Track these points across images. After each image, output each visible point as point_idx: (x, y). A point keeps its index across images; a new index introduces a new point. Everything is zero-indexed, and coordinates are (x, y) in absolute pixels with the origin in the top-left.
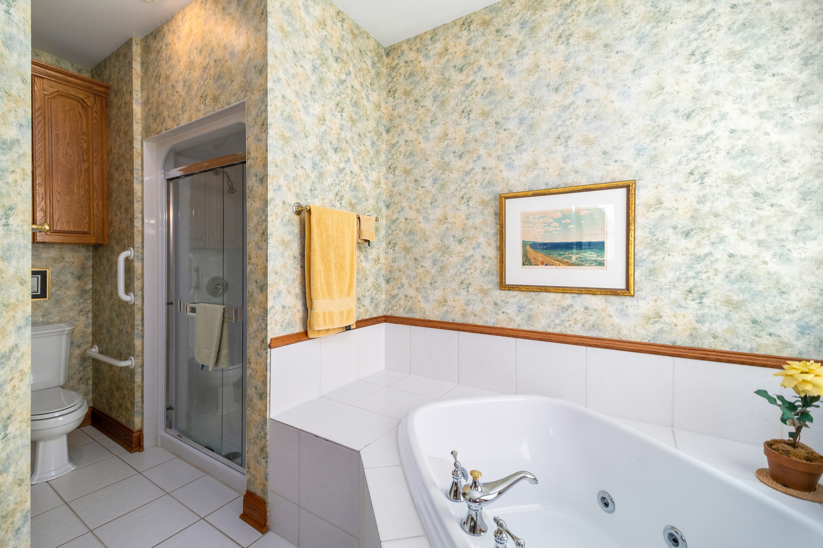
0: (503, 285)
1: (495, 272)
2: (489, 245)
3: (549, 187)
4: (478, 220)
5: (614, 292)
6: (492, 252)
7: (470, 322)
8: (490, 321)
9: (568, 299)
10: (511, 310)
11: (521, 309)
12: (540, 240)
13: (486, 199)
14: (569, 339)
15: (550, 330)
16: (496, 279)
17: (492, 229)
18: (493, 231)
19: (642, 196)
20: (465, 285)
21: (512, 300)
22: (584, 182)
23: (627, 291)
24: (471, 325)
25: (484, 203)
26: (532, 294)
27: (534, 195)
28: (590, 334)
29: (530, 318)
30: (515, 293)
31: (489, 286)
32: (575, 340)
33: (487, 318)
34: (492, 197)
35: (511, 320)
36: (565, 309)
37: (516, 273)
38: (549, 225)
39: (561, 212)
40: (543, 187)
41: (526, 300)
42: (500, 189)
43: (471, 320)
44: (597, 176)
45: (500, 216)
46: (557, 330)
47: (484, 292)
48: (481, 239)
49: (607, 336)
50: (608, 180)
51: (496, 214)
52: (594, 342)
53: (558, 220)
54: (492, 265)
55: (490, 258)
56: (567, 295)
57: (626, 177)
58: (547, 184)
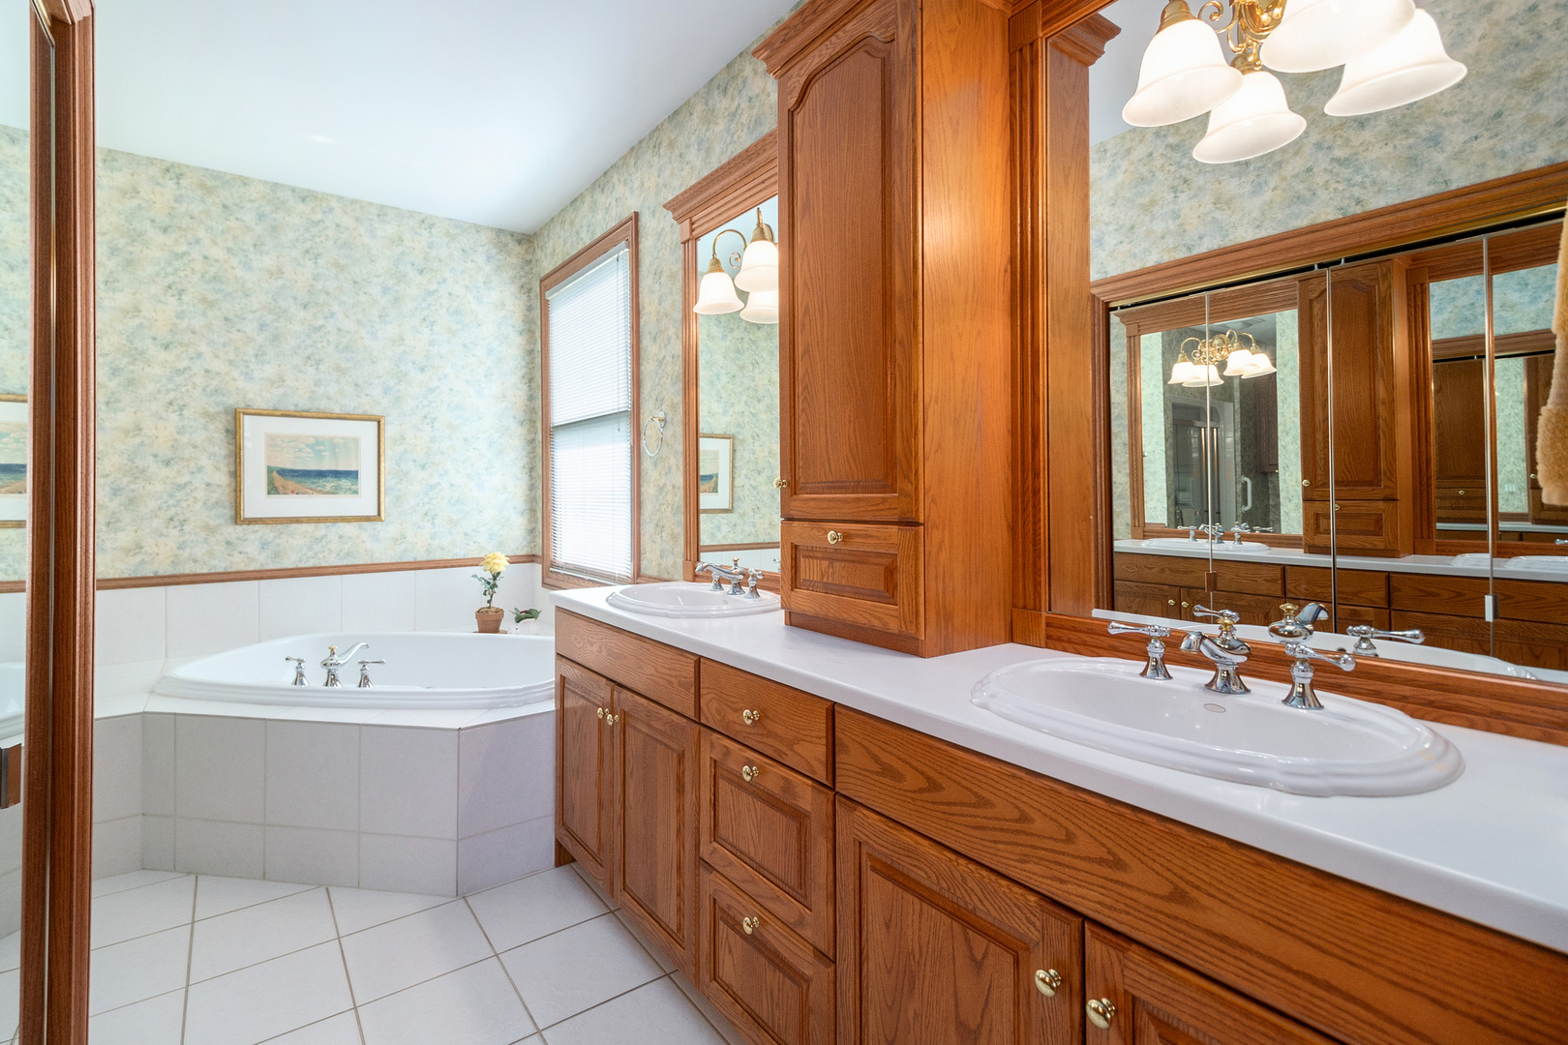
0: (237, 518)
1: (227, 504)
2: (218, 469)
3: (299, 409)
4: (199, 437)
5: (368, 519)
6: (222, 478)
7: (187, 571)
8: (220, 565)
9: (322, 529)
10: (251, 548)
11: (264, 545)
12: (289, 466)
13: (211, 410)
14: (324, 571)
15: (301, 565)
16: (229, 512)
17: (221, 449)
18: (223, 452)
19: (389, 431)
20: (178, 522)
21: (252, 536)
22: (337, 410)
23: (377, 518)
24: (188, 575)
25: (210, 417)
26: (279, 526)
27: (283, 415)
28: (345, 563)
29: (277, 555)
30: (256, 527)
31: (217, 522)
32: (330, 570)
33: (214, 563)
34: (220, 409)
35: (252, 560)
36: (318, 540)
37: (257, 500)
38: (300, 450)
39: (314, 437)
40: (292, 408)
41: (272, 535)
42: (232, 401)
43: (188, 569)
44: (349, 405)
45: (234, 434)
46: (310, 564)
47: (211, 530)
48: (204, 461)
49: (361, 562)
50: (360, 412)
51: (227, 431)
52: (350, 569)
53: (311, 446)
54: (223, 494)
55: (219, 486)
56: (322, 525)
57: (376, 411)
58: (296, 406)
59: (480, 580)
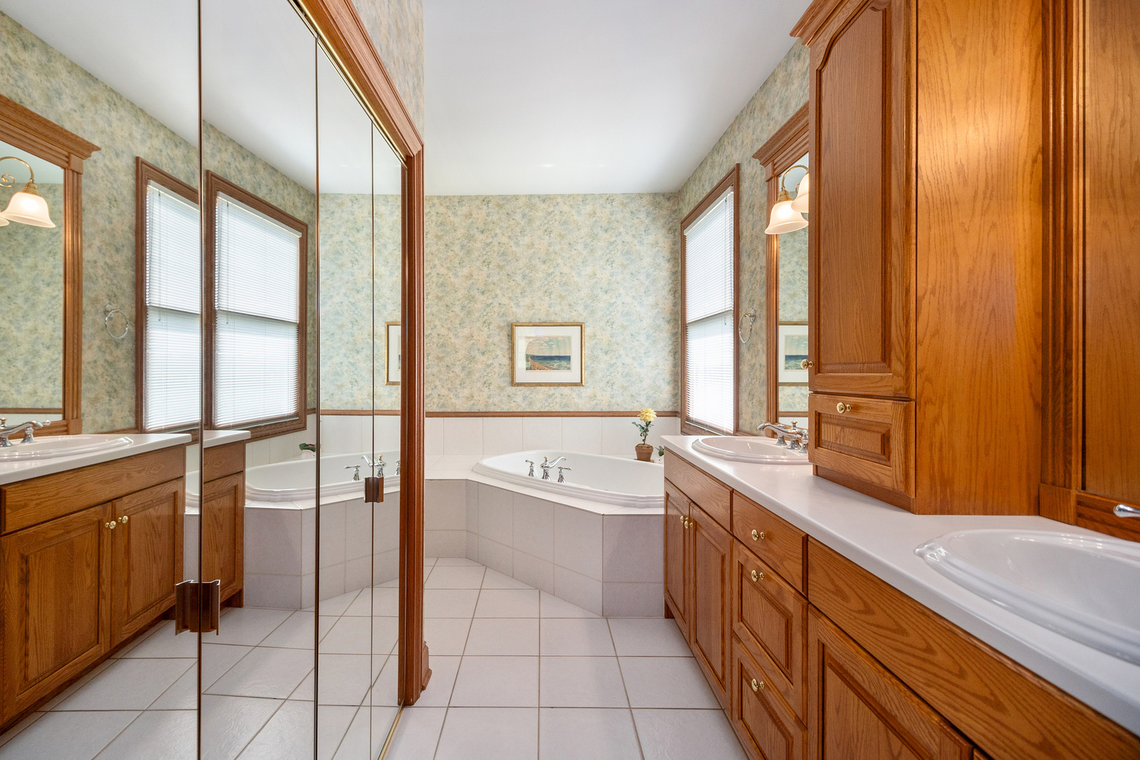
0: (513, 383)
1: (508, 375)
2: (504, 356)
3: (541, 321)
4: (496, 339)
5: (575, 385)
6: (506, 361)
7: (491, 410)
8: (505, 408)
9: (552, 390)
10: (519, 399)
11: (525, 398)
12: (536, 354)
13: (502, 325)
14: (553, 414)
15: (542, 410)
16: (509, 379)
17: (505, 346)
18: (507, 347)
19: (588, 331)
20: (488, 384)
21: (519, 393)
22: (560, 321)
23: (581, 384)
24: (492, 412)
25: (500, 328)
26: (532, 388)
27: (533, 326)
28: (564, 410)
29: (531, 403)
30: (521, 388)
31: (504, 385)
32: (556, 414)
33: (503, 406)
34: (505, 324)
35: (519, 406)
36: (550, 396)
37: (522, 374)
38: (542, 345)
39: (548, 337)
40: (538, 321)
41: (528, 392)
42: (511, 319)
43: (492, 409)
44: (566, 317)
45: (511, 337)
46: (546, 410)
47: (501, 389)
48: (499, 352)
49: (572, 410)
50: (572, 321)
51: (508, 335)
52: (566, 414)
53: (546, 342)
54: (506, 370)
55: (505, 365)
56: (552, 387)
57: (580, 320)
58: (540, 320)
59: (637, 426)
